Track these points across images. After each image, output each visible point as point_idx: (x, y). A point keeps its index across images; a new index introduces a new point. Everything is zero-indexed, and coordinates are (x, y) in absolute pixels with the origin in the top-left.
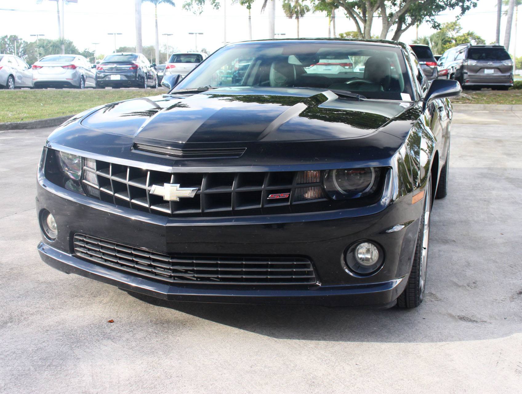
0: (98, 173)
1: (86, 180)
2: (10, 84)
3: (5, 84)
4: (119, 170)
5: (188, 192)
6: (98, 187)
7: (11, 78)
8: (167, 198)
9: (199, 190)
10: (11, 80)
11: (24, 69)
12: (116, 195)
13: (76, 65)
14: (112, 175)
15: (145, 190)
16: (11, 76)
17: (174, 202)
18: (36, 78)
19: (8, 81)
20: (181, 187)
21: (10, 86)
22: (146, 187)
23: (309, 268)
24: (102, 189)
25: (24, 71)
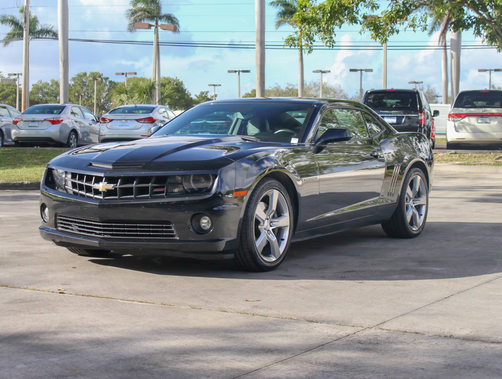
0: (72, 180)
1: (67, 186)
2: (71, 141)
3: (65, 142)
4: (81, 177)
5: (111, 186)
6: (72, 189)
7: (73, 134)
8: (101, 190)
9: (117, 185)
10: (74, 136)
11: (91, 122)
12: (80, 192)
13: (155, 117)
14: (78, 180)
15: (91, 187)
16: (74, 131)
17: (104, 192)
18: (104, 134)
19: (69, 138)
20: (108, 183)
21: (71, 144)
22: (92, 185)
23: (172, 229)
24: (74, 190)
25: (91, 125)
